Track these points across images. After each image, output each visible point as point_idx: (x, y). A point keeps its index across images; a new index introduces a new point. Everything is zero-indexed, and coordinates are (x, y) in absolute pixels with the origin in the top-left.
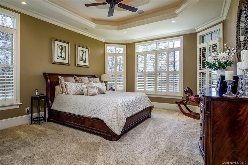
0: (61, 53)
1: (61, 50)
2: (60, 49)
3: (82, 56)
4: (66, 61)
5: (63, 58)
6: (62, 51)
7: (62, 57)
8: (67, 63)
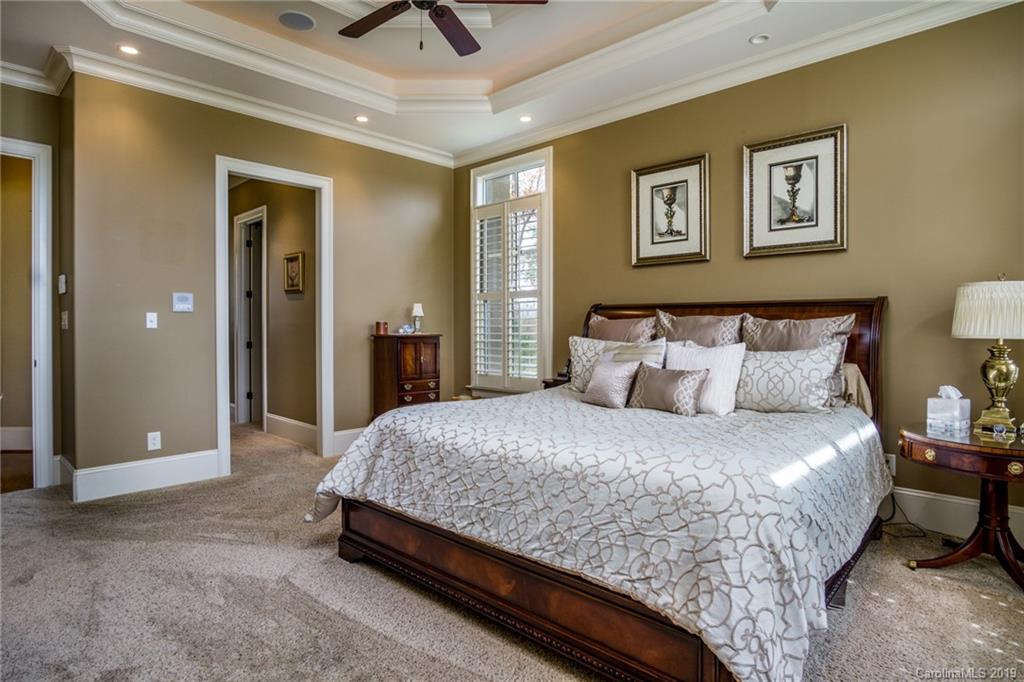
0: (670, 215)
1: (670, 205)
2: (665, 202)
3: (787, 198)
4: (692, 246)
5: (679, 233)
6: (675, 207)
7: (671, 232)
8: (692, 251)
